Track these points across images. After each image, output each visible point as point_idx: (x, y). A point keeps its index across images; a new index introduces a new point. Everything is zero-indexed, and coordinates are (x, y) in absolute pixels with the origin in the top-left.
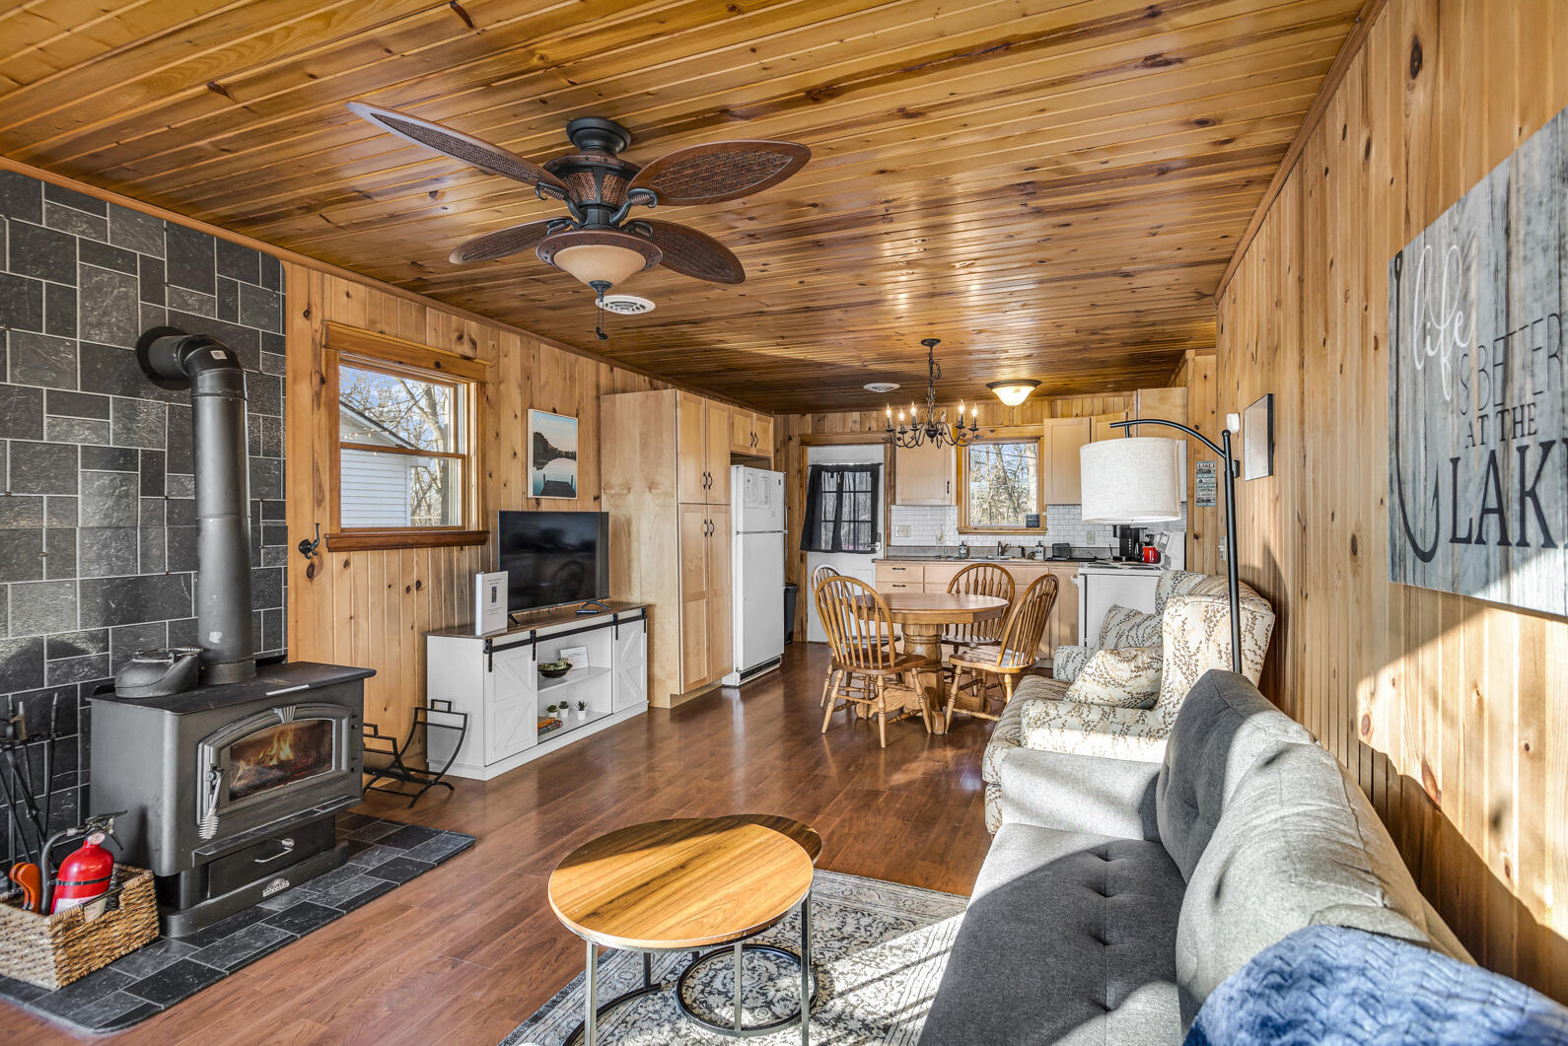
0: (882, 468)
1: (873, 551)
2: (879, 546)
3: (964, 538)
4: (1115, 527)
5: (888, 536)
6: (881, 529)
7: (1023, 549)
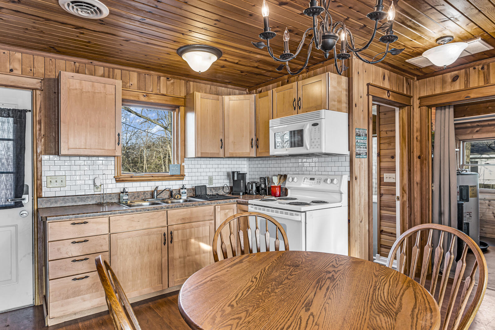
0: (29, 115)
1: (19, 205)
2: (27, 199)
3: (121, 185)
4: (233, 173)
5: (38, 188)
6: (28, 180)
7: (171, 192)
